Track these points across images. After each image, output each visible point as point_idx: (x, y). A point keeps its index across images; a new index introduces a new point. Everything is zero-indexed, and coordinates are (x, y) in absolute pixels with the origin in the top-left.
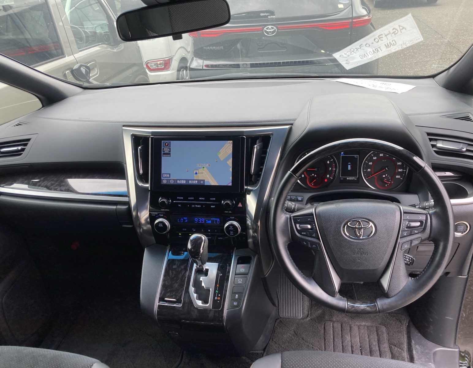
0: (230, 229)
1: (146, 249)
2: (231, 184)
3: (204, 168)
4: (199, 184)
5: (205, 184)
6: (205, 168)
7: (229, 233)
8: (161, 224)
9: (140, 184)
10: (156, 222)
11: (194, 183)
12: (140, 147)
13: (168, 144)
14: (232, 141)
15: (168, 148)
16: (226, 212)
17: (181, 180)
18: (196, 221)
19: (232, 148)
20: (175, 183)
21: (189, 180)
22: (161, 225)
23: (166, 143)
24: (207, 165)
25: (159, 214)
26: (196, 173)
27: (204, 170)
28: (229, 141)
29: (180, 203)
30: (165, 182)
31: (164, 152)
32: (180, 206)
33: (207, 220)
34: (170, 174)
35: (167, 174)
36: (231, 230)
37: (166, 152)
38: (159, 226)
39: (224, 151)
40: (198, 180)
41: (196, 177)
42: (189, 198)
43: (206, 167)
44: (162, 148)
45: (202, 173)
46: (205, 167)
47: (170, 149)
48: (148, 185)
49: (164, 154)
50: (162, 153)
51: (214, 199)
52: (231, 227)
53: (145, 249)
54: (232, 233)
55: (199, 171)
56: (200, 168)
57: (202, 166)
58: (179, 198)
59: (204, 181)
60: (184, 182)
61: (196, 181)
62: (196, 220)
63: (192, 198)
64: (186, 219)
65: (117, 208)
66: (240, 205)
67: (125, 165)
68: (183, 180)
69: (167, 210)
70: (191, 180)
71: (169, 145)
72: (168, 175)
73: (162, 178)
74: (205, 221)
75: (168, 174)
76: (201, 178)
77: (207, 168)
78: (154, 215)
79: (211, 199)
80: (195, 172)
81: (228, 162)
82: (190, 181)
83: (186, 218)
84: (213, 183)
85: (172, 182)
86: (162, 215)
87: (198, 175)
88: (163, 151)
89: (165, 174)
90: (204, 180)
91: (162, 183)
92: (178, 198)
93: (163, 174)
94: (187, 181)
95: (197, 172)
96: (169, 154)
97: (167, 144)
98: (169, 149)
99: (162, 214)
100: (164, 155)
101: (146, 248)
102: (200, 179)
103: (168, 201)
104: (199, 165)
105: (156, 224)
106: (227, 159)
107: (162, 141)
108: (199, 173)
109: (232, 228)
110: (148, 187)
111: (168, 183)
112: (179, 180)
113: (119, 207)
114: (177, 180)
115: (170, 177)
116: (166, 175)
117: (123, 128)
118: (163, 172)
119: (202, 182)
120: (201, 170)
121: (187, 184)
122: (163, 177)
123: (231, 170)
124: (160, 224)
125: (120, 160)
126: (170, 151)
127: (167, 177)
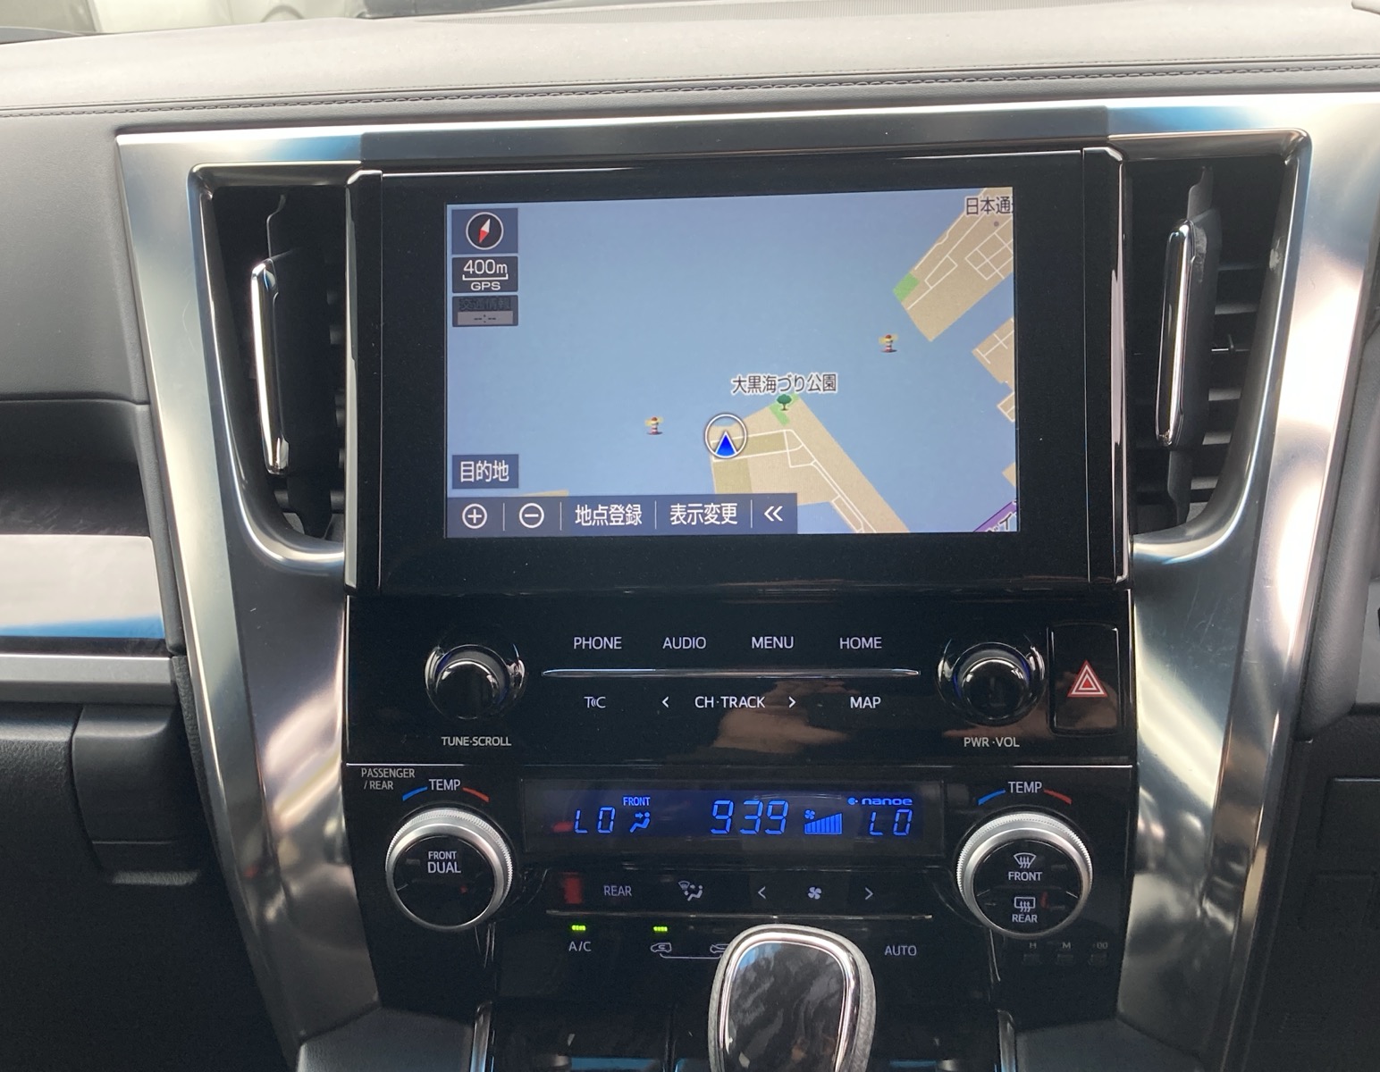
0: (1017, 876)
1: (309, 1051)
2: (1009, 524)
3: (784, 400)
4: (752, 528)
5: (800, 532)
6: (797, 406)
7: (1003, 913)
8: (448, 855)
9: (278, 551)
10: (405, 838)
11: (711, 519)
12: (259, 268)
13: (495, 227)
14: (1008, 192)
15: (498, 261)
16: (976, 742)
17: (608, 500)
18: (723, 825)
19: (1008, 245)
20: (561, 530)
21: (667, 501)
22: (444, 864)
23: (482, 220)
24: (815, 379)
25: (423, 777)
26: (726, 446)
27: (784, 422)
28: (983, 193)
29: (594, 686)
30: (473, 521)
31: (466, 287)
32: (595, 703)
33: (810, 815)
34: (513, 460)
35: (491, 459)
36: (1025, 889)
37: (478, 288)
38: (433, 868)
39: (948, 265)
40: (742, 500)
41: (724, 476)
42: (667, 643)
43: (803, 396)
44: (450, 257)
45: (776, 442)
46: (794, 393)
47: (513, 264)
48: (338, 556)
49: (463, 305)
50: (450, 295)
51: (873, 643)
52: (1025, 863)
53: (297, 1053)
54: (1025, 909)
55: (745, 430)
56: (757, 405)
57: (771, 385)
58: (592, 643)
59: (788, 502)
60: (629, 518)
61: (730, 510)
62: (723, 810)
63: (694, 643)
64: (642, 810)
65: (81, 741)
66: (1087, 684)
67: (141, 409)
68: (624, 500)
69: (489, 741)
70: (684, 499)
71: (503, 239)
72: (503, 467)
73: (452, 493)
74: (796, 820)
75: (499, 458)
76: (763, 482)
77: (812, 401)
78: (390, 785)
79: (849, 643)
80: (715, 440)
81: (982, 354)
82: (678, 512)
83: (641, 801)
84: (862, 519)
85: (532, 522)
86: (453, 785)
87: (736, 458)
88: (460, 286)
89: (476, 458)
90: (793, 497)
91: (452, 533)
92: (579, 641)
93: (458, 459)
94: (656, 505)
95: (736, 437)
96: (503, 305)
97: (486, 228)
98: (503, 267)
99: (448, 774)
100: (464, 316)
101: (303, 1050)
102: (755, 491)
103: (505, 671)
104: (746, 385)
105: (405, 854)
106: (971, 328)
107: (450, 208)
108: (746, 441)
109: (1031, 870)
110: (337, 572)
111: (504, 530)
112: (592, 502)
113: (90, 731)
114: (573, 502)
115: (514, 482)
116: (482, 466)
117: (123, 140)
118: (456, 443)
119: (773, 514)
120: (762, 423)
121: (656, 529)
122: (458, 484)
123: (1008, 409)
124: (437, 855)
125: (99, 378)
126: (512, 284)
127: (496, 484)
